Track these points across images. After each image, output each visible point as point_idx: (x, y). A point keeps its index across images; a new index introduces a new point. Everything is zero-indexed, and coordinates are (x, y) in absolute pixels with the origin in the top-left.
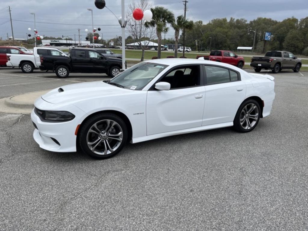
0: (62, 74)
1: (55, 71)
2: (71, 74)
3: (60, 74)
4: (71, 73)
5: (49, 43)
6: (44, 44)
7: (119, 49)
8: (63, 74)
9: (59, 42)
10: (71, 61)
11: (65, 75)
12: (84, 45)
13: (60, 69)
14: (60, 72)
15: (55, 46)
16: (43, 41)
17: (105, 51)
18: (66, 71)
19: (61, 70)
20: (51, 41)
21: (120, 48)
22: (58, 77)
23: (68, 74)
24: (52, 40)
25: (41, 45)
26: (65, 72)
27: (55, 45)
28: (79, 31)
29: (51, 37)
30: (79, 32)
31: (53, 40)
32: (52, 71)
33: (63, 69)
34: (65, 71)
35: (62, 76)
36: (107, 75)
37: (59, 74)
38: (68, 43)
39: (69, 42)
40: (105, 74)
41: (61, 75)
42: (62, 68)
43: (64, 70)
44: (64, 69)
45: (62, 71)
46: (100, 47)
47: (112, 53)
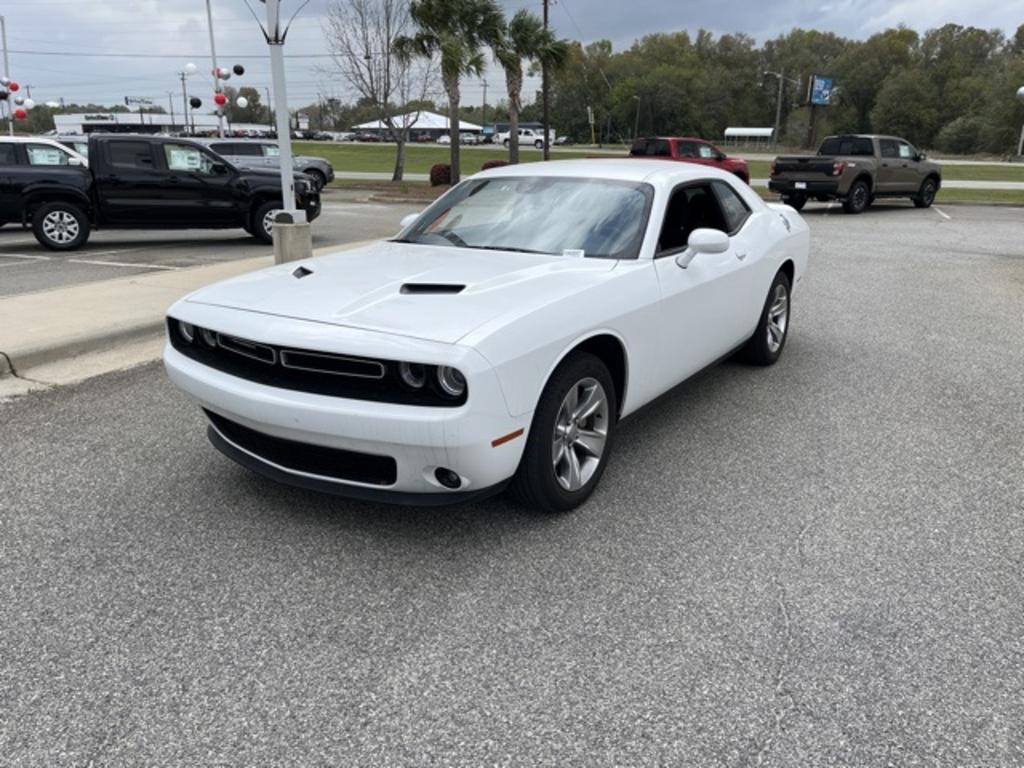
0: (60, 237)
1: (29, 225)
2: (95, 236)
3: (53, 237)
4: (96, 229)
5: (78, 124)
6: (59, 129)
7: (328, 142)
8: (65, 234)
9: (114, 122)
10: (95, 184)
11: (73, 238)
12: (207, 129)
13: (50, 216)
14: (51, 226)
16: (57, 119)
17: (259, 146)
18: (76, 225)
19: (54, 218)
20: (87, 118)
21: (331, 138)
22: (46, 246)
23: (84, 233)
24: (89, 115)
25: (53, 132)
26: (71, 228)
28: (183, 79)
29: (90, 105)
30: (184, 85)
31: (94, 115)
32: (20, 225)
33: (61, 216)
34: (73, 222)
35: (61, 242)
36: (249, 235)
37: (49, 235)
38: (147, 122)
39: (151, 120)
40: (240, 232)
41: (56, 240)
42: (58, 213)
43: (66, 220)
44: (65, 214)
45: (61, 225)
46: (261, 135)
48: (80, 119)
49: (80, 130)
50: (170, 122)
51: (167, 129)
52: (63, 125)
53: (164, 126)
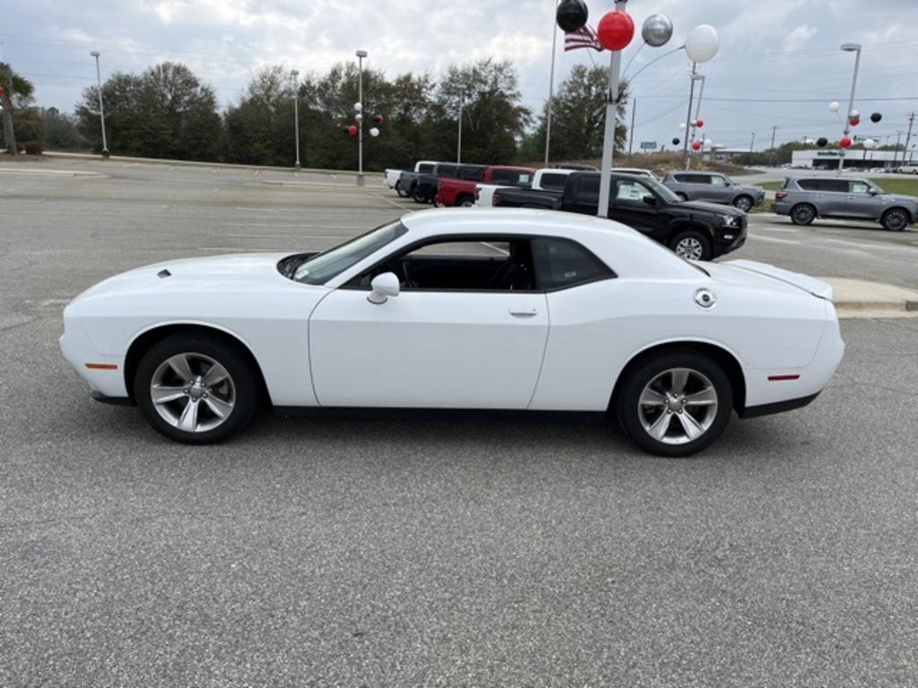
5: (810, 159)
6: (794, 163)
15: (826, 169)
16: (796, 154)
20: (819, 154)
24: (821, 151)
25: (788, 164)
27: (826, 166)
28: (911, 120)
30: (911, 125)
31: (826, 151)
38: (868, 158)
39: (871, 156)
47: (872, 190)
48: (813, 154)
49: (810, 164)
50: (892, 159)
51: (889, 165)
52: (800, 159)
53: (887, 162)
